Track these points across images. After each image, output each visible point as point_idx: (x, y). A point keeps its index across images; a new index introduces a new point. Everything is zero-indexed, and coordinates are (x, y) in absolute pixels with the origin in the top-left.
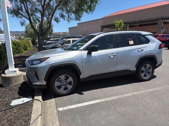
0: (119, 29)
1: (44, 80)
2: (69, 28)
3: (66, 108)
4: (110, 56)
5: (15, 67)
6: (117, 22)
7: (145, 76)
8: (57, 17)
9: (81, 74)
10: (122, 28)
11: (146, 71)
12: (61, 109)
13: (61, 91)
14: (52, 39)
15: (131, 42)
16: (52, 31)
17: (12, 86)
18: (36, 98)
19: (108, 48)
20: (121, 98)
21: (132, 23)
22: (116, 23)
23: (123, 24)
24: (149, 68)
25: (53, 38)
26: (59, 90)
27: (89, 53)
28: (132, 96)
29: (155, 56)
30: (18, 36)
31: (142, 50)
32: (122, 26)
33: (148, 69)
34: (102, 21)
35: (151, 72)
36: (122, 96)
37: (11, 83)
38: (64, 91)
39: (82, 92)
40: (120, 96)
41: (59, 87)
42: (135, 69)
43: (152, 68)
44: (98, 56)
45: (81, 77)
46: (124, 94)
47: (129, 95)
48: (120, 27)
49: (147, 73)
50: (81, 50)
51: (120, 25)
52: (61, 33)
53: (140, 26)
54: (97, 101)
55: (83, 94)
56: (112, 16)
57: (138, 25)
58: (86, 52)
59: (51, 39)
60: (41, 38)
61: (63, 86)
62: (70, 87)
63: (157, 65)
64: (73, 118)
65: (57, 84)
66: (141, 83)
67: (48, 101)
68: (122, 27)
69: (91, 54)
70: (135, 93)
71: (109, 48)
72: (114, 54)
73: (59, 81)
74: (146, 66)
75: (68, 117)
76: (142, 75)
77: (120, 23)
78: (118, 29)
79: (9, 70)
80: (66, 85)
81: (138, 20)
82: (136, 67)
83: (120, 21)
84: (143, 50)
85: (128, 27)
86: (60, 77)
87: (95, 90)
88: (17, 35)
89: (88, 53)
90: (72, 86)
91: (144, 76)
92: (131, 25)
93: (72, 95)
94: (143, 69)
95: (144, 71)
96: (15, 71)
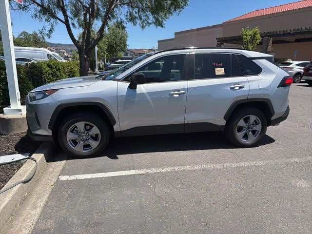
0: (250, 46)
1: (49, 127)
2: (159, 41)
3: (72, 178)
4: (173, 95)
5: (22, 104)
6: (248, 33)
7: (246, 136)
8: (121, 19)
9: (115, 123)
10: (257, 44)
11: (248, 128)
12: (64, 178)
13: (79, 149)
14: (120, 61)
15: (220, 71)
16: (125, 45)
17: (13, 134)
18: (34, 156)
19: (171, 79)
20: (176, 172)
21: (280, 35)
22: (245, 35)
23: (258, 36)
24: (256, 123)
25: (122, 59)
26: (74, 147)
27: (132, 87)
28: (200, 170)
29: (269, 100)
30: (71, 53)
31: (240, 88)
32: (257, 39)
33: (253, 124)
34: (221, 29)
35: (260, 130)
36: (182, 168)
37: (12, 130)
38: (84, 150)
39: (117, 156)
40: (176, 169)
41: (75, 142)
42: (223, 122)
43: (261, 124)
44: (148, 93)
45: (116, 128)
46: (189, 164)
47: (196, 167)
48: (253, 43)
49: (250, 132)
50: (118, 80)
51: (253, 37)
52: (145, 49)
53: (297, 41)
54: (133, 172)
55: (117, 158)
56: (241, 20)
57: (293, 39)
58: (127, 84)
59: (117, 61)
60: (86, 57)
61: (82, 141)
62: (94, 144)
63: (273, 118)
64: (74, 194)
65: (70, 136)
66: (234, 150)
67: (54, 164)
68: (258, 42)
69: (136, 88)
70: (209, 166)
71: (173, 79)
72: (181, 92)
73: (75, 132)
74: (248, 118)
75: (66, 192)
76: (239, 135)
77: (253, 34)
78: (248, 45)
79: (10, 107)
80: (88, 140)
81: (292, 29)
82: (225, 118)
83: (254, 30)
84: (243, 87)
85: (271, 42)
86: (76, 124)
87: (141, 154)
88: (72, 51)
89: (130, 87)
90: (98, 143)
91: (243, 137)
92: (277, 39)
93: (96, 159)
94: (241, 123)
95: (244, 128)
96: (20, 111)
